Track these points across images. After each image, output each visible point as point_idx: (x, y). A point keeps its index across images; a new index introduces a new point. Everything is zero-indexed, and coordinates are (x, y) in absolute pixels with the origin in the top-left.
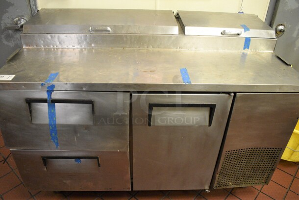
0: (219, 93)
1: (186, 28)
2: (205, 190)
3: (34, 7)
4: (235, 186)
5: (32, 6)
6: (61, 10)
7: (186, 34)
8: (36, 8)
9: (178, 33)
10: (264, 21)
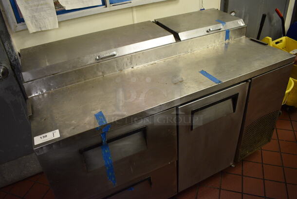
0: (239, 83)
1: (179, 34)
2: (231, 166)
3: (10, 50)
4: (250, 153)
5: (7, 49)
6: (44, 45)
7: (181, 40)
8: (13, 50)
9: (175, 41)
10: (219, 9)
